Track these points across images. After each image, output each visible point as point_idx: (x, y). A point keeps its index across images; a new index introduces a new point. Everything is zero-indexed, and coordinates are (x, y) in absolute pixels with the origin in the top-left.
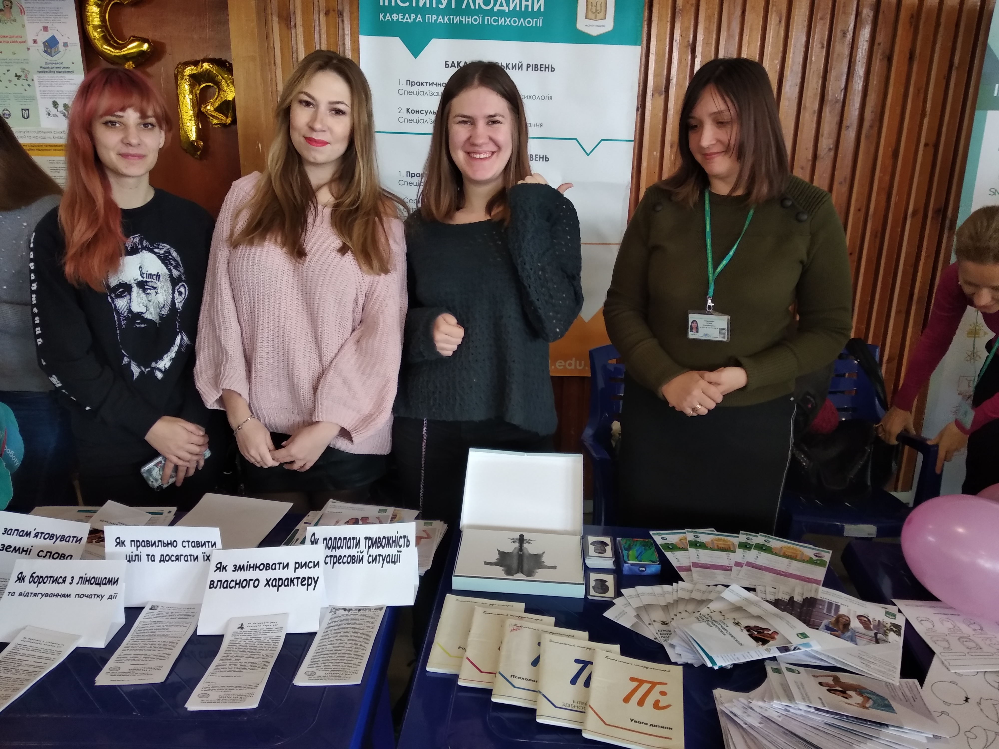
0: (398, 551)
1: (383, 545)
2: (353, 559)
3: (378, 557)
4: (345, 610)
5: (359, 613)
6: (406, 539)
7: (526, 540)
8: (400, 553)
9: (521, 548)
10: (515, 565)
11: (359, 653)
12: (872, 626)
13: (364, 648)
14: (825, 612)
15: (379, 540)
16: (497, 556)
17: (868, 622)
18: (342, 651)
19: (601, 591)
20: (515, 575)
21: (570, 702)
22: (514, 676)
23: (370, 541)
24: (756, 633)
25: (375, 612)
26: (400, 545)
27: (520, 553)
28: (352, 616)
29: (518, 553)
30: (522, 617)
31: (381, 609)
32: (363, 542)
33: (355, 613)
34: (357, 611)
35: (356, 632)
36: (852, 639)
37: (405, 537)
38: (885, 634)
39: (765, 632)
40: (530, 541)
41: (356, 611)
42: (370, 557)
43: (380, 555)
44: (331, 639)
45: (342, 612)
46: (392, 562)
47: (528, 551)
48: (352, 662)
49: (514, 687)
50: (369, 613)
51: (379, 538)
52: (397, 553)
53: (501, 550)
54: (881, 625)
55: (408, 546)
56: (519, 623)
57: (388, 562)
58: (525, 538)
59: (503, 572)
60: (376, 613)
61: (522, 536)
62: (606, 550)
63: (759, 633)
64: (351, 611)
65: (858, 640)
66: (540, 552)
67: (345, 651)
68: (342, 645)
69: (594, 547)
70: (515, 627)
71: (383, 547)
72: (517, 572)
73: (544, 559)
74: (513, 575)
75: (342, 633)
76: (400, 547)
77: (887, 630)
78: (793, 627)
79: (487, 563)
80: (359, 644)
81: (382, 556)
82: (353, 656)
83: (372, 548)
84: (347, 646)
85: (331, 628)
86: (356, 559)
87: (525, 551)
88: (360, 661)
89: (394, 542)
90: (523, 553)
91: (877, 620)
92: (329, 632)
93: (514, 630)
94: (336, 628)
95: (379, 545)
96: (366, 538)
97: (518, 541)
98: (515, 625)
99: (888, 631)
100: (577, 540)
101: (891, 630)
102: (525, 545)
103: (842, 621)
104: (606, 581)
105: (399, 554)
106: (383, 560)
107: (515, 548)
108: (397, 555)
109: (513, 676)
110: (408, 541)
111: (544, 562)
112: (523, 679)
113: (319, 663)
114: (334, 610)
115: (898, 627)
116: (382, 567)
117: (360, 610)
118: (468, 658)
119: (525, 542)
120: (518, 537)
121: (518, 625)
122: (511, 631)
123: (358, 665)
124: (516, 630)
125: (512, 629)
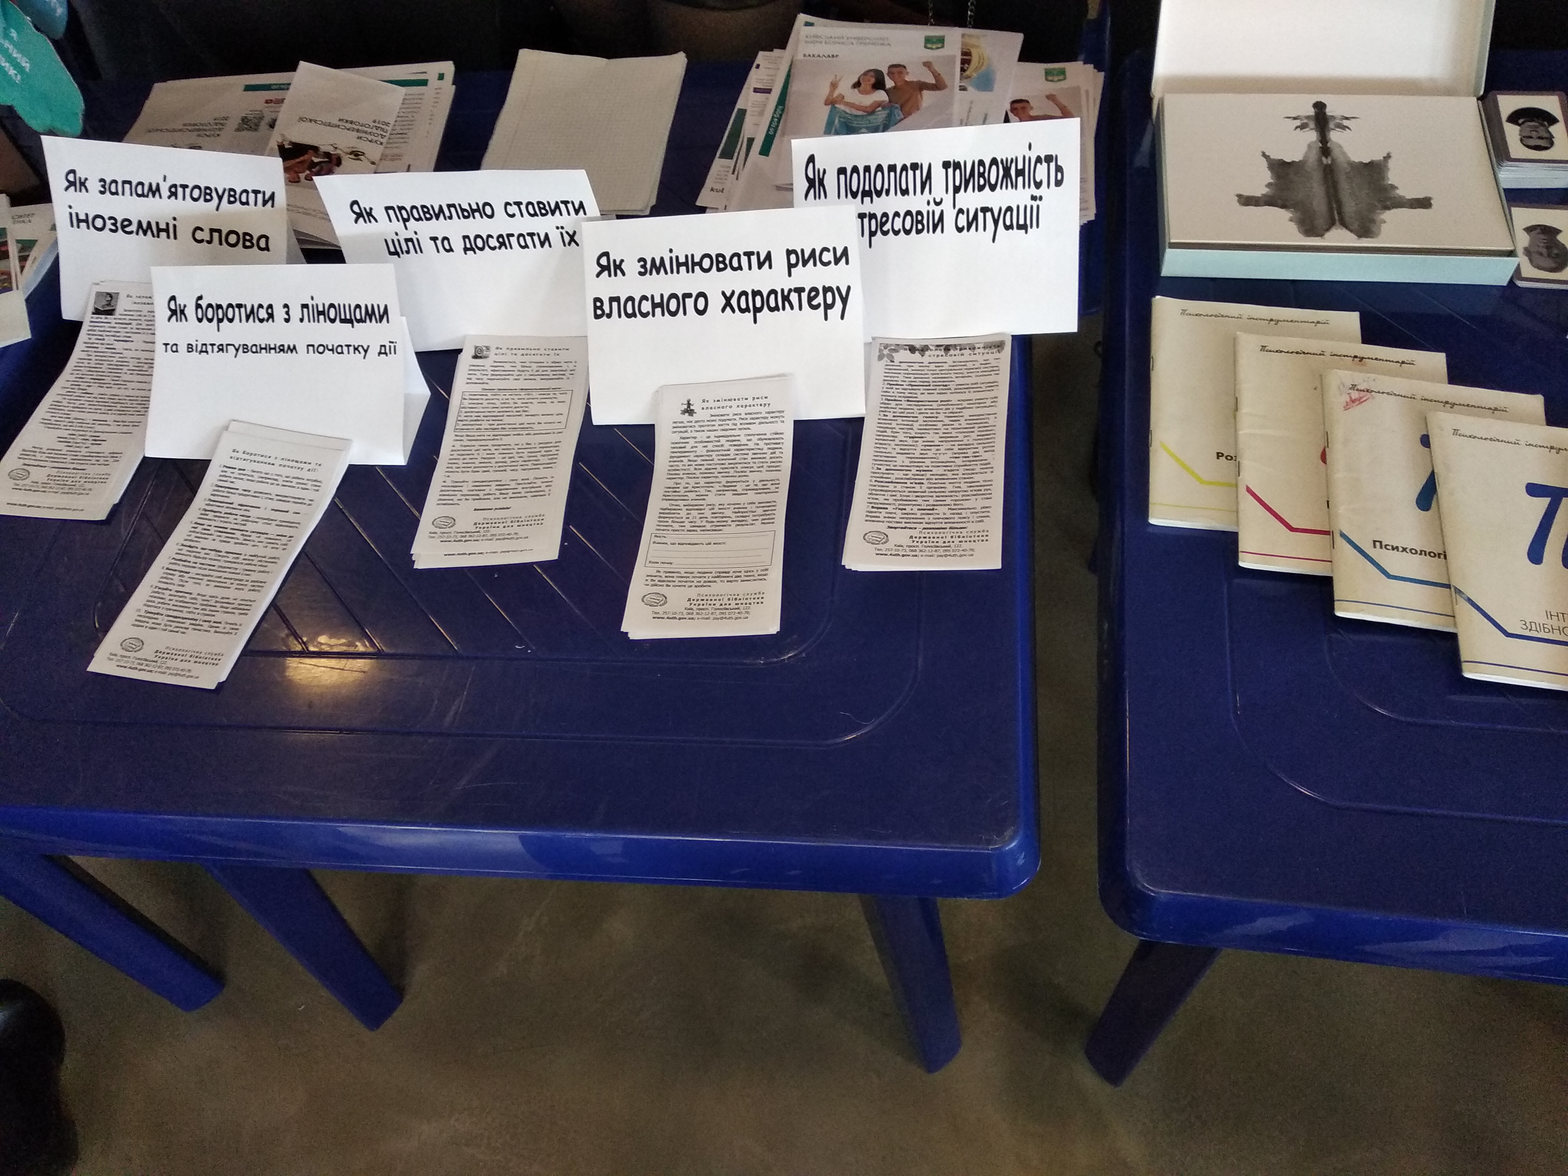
0: (1034, 198)
1: (993, 181)
2: (918, 222)
3: (981, 215)
4: (912, 349)
5: (949, 360)
6: (1052, 165)
7: (1333, 117)
8: (1038, 202)
9: (1325, 149)
10: (1319, 203)
11: (976, 478)
13: (987, 466)
15: (982, 169)
16: (1267, 176)
18: (935, 471)
19: (1550, 263)
20: (1328, 235)
21: (1541, 619)
22: (1381, 542)
23: (958, 171)
25: (986, 357)
26: (1038, 180)
27: (1324, 159)
28: (932, 367)
29: (1320, 161)
30: (1362, 359)
31: (999, 346)
32: (938, 174)
33: (940, 359)
34: (942, 353)
35: (954, 417)
37: (1049, 159)
40: (1346, 123)
41: (938, 352)
42: (960, 215)
43: (985, 210)
44: (901, 436)
45: (905, 355)
46: (1020, 227)
47: (1344, 154)
48: (966, 504)
49: (1388, 575)
50: (973, 358)
51: (981, 163)
52: (1031, 203)
53: (1275, 155)
55: (1058, 183)
56: (1361, 379)
57: (1007, 228)
58: (1329, 111)
59: (1293, 228)
60: (991, 356)
61: (1320, 107)
62: (1552, 136)
64: (927, 353)
66: (1378, 157)
67: (941, 471)
68: (930, 454)
69: (1517, 128)
70: (1355, 395)
71: (993, 188)
72: (1331, 224)
73: (1393, 176)
74: (1321, 235)
75: (921, 417)
76: (1038, 185)
79: (1247, 201)
80: (970, 452)
81: (991, 210)
82: (964, 487)
83: (966, 190)
84: (942, 458)
85: (893, 404)
86: (925, 222)
87: (1336, 153)
88: (987, 503)
89: (1020, 173)
90: (1333, 160)
92: (890, 416)
93: (1353, 401)
94: (905, 404)
95: (982, 182)
96: (946, 165)
97: (1312, 125)
98: (1353, 387)
100: (1470, 106)
102: (1335, 136)
104: (1558, 231)
105: (1035, 204)
106: (996, 222)
107: (1309, 146)
108: (1032, 207)
109: (1378, 544)
110: (1059, 169)
111: (1393, 187)
112: (1404, 550)
113: (890, 509)
114: (886, 352)
116: (994, 240)
117: (947, 348)
118: (1249, 490)
119: (1331, 125)
120: (1311, 112)
121: (1359, 387)
122: (1347, 407)
123: (984, 514)
124: (1357, 403)
125: (1348, 399)
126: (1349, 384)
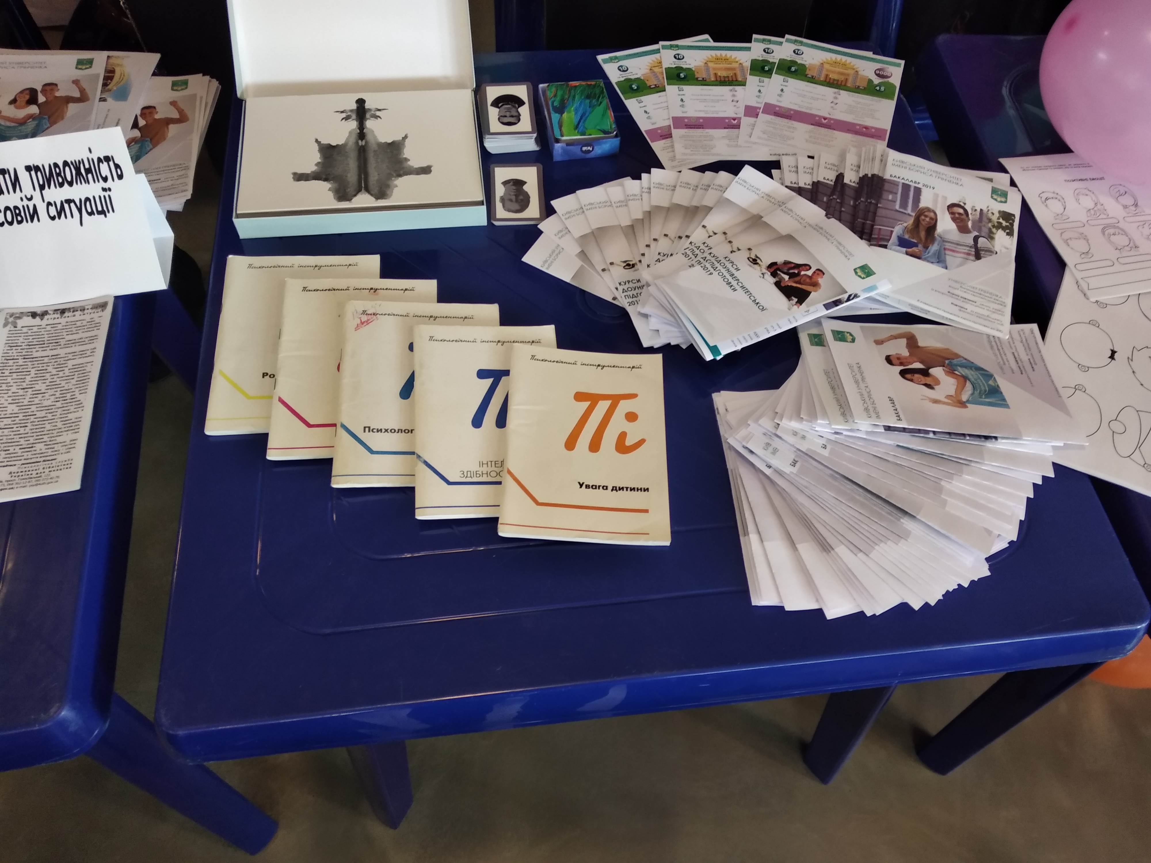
0: (104, 190)
1: (69, 179)
2: (17, 215)
3: (66, 206)
4: (34, 315)
5: (63, 321)
6: (111, 163)
7: (370, 110)
8: (108, 193)
9: (362, 134)
10: (352, 176)
11: (70, 416)
12: (970, 224)
13: (80, 405)
14: (897, 207)
15: (58, 170)
16: (317, 157)
17: (964, 217)
18: (39, 414)
19: (517, 206)
20: (355, 199)
21: (475, 467)
22: (369, 428)
23: (39, 174)
24: (786, 277)
25: (92, 315)
26: (104, 176)
27: (360, 142)
28: (49, 328)
29: (357, 143)
30: (377, 291)
31: (103, 306)
32: (24, 177)
33: (56, 321)
34: (59, 316)
35: (60, 368)
36: (940, 260)
37: (107, 159)
38: (990, 237)
39: (803, 273)
40: (378, 113)
41: (56, 316)
42: (50, 207)
43: (69, 201)
44: (14, 389)
45: (28, 321)
46: (99, 213)
47: (375, 137)
48: (59, 439)
49: (372, 452)
50: (82, 317)
51: (56, 165)
52: (102, 194)
53: (324, 141)
54: (985, 219)
55: (120, 177)
56: (370, 306)
57: (91, 214)
58: (367, 106)
59: (331, 195)
60: (95, 316)
61: (361, 102)
62: (519, 115)
63: (792, 276)
64: (46, 317)
65: (949, 259)
66: (398, 138)
67: (43, 414)
68: (37, 401)
69: (497, 110)
70: (364, 318)
71: (71, 184)
72: (358, 191)
73: (408, 152)
74: (350, 200)
75: (33, 372)
76: (105, 179)
77: (994, 226)
78: (848, 255)
79: (300, 177)
80: (69, 396)
81: (73, 201)
82: (60, 425)
83: (49, 187)
84: (46, 403)
85: (11, 362)
86: (23, 214)
87: (369, 137)
88: (74, 436)
89: (88, 171)
90: (366, 142)
91: (979, 210)
92: (7, 373)
93: (362, 323)
94: (21, 362)
95: (60, 180)
96: (28, 168)
97: (354, 116)
98: (364, 312)
99: (994, 230)
100: (467, 97)
101: (999, 226)
102: (370, 124)
103: (925, 221)
104: (524, 183)
105: (106, 194)
106: (80, 210)
107: (350, 133)
108: (105, 197)
109: (367, 429)
110: (117, 166)
111: (407, 160)
112: (386, 430)
114: (11, 320)
115: (1007, 216)
116: (81, 224)
117: (63, 312)
118: (281, 400)
119: (368, 116)
120: (354, 106)
121: (369, 312)
122: (357, 328)
123: (71, 446)
124: (365, 324)
125: (359, 322)
126: (360, 310)
